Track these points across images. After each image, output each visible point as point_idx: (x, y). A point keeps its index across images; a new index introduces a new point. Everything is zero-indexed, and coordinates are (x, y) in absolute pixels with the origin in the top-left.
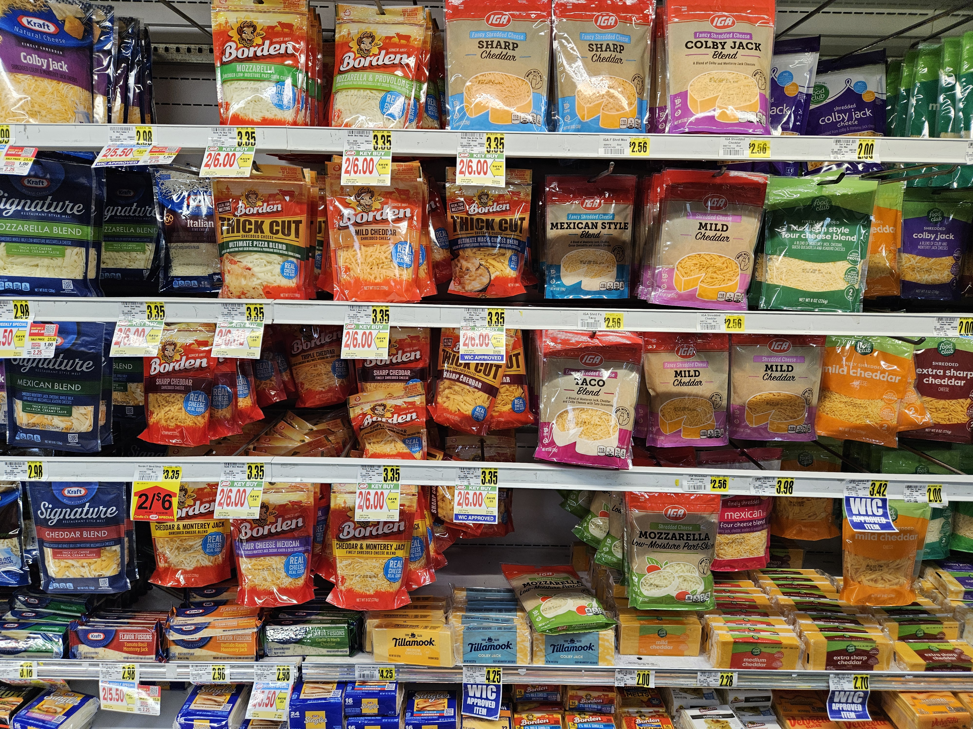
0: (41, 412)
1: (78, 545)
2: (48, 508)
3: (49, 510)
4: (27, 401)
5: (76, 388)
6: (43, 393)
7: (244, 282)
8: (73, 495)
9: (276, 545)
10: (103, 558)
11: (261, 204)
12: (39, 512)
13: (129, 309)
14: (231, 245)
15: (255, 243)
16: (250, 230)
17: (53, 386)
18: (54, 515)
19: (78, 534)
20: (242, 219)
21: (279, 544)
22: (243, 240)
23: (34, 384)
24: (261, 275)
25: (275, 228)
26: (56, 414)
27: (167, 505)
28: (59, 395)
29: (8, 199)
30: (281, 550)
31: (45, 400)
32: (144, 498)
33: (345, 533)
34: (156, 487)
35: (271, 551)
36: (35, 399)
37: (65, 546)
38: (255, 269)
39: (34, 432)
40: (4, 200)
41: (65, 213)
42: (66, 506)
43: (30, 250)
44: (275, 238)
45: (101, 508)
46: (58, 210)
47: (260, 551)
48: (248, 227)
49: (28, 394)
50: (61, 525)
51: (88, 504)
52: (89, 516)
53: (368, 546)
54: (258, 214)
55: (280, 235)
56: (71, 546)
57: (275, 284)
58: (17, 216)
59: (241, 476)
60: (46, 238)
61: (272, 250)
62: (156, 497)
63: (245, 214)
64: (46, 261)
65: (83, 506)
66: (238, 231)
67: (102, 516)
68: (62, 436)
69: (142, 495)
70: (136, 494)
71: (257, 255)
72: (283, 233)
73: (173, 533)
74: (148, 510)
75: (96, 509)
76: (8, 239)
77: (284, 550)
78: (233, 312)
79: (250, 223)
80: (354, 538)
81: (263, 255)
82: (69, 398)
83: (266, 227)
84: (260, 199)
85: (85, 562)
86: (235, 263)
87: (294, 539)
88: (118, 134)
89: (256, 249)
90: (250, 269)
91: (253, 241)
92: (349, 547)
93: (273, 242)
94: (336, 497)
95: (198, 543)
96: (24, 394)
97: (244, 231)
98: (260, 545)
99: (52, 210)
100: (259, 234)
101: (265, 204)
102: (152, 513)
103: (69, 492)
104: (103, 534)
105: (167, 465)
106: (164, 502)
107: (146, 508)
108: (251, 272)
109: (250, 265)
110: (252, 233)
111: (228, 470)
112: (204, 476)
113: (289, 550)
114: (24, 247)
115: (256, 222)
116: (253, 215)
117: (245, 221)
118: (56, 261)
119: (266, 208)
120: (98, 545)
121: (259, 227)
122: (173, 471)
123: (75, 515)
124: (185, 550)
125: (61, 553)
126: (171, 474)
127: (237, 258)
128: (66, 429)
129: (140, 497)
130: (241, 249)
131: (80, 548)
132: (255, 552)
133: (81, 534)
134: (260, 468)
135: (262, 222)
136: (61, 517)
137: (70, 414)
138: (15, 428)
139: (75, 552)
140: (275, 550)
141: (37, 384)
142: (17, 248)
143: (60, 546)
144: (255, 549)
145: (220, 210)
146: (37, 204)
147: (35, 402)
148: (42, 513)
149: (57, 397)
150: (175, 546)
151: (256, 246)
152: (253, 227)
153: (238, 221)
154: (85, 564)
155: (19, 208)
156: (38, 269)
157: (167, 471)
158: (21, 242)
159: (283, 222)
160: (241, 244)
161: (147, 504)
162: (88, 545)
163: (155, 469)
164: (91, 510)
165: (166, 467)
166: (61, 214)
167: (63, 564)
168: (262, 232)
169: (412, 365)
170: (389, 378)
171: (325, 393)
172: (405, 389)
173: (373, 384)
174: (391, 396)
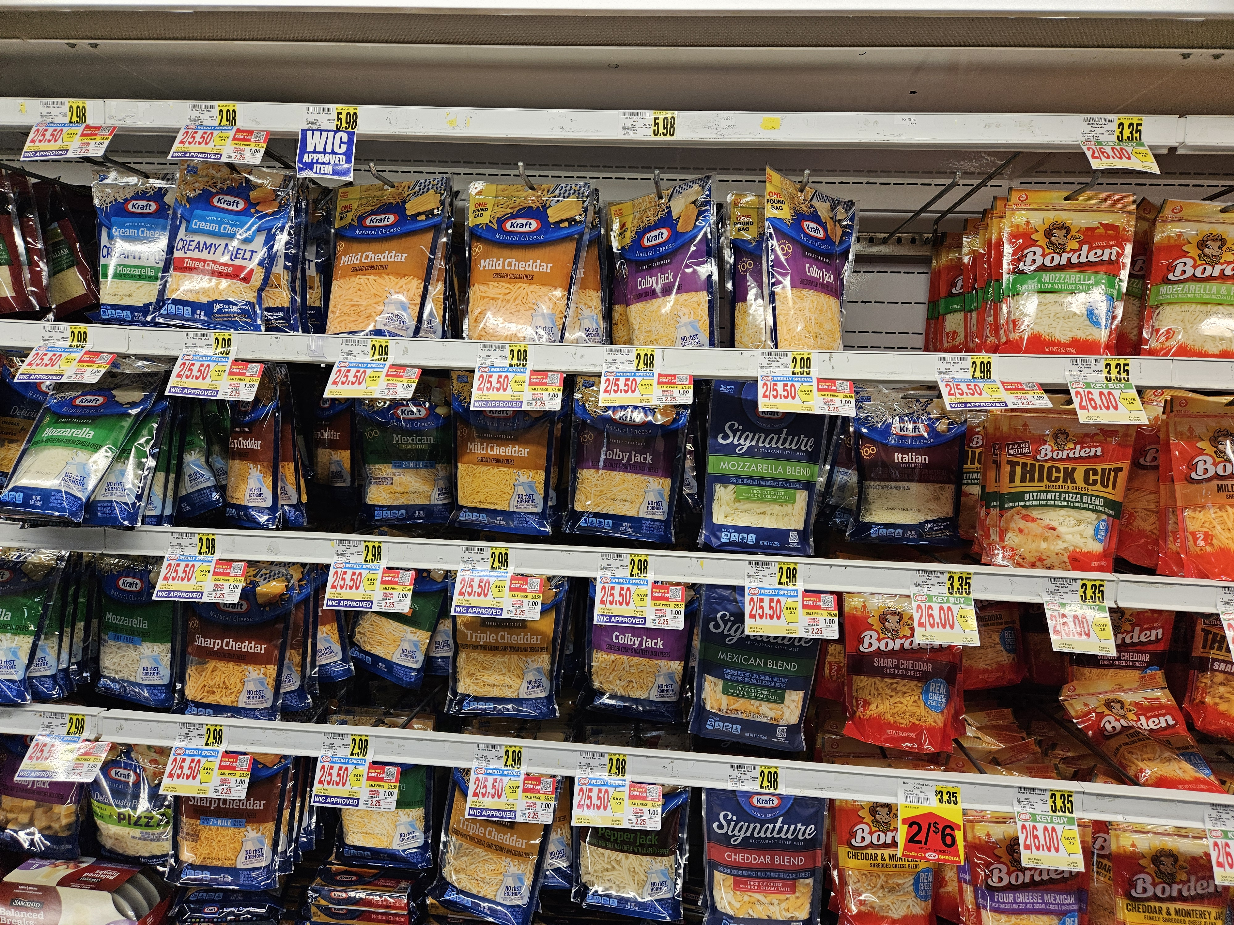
0: (748, 696)
1: (768, 874)
2: (731, 820)
3: (733, 824)
4: (730, 680)
5: (792, 667)
6: (752, 672)
7: (1044, 545)
8: (764, 805)
9: (1043, 899)
10: (797, 894)
11: (1072, 446)
12: (715, 825)
13: (924, 579)
14: (1026, 496)
15: (1063, 495)
16: (1057, 479)
17: (766, 664)
18: (739, 831)
19: (768, 859)
20: (1047, 465)
21: (1048, 898)
22: (1047, 492)
23: (741, 659)
24: (1069, 537)
25: (1092, 477)
26: (766, 700)
27: (948, 840)
28: (773, 675)
29: (743, 432)
30: (1051, 907)
31: (754, 681)
32: (915, 827)
34: (931, 814)
35: (1036, 906)
36: (741, 679)
37: (752, 874)
38: (1062, 529)
39: (734, 721)
40: (739, 433)
41: (799, 450)
42: (755, 820)
43: (762, 495)
44: (1091, 490)
45: (799, 825)
46: (793, 447)
47: (1022, 906)
48: (1054, 475)
49: (733, 672)
50: (748, 844)
51: (780, 819)
52: (783, 835)
53: (1178, 912)
54: (1068, 458)
55: (1098, 486)
56: (760, 874)
57: (1085, 550)
58: (750, 453)
59: (1042, 808)
60: (779, 480)
61: (1086, 506)
62: (932, 828)
63: (1052, 459)
64: (777, 508)
65: (775, 821)
66: (1041, 480)
67: (800, 837)
68: (770, 728)
69: (912, 823)
70: (904, 821)
71: (1063, 512)
72: (1102, 484)
73: (876, 865)
74: (923, 845)
75: (793, 827)
76: (739, 481)
77: (1056, 907)
78: (1061, 590)
79: (1058, 471)
81: (1072, 512)
82: (784, 680)
83: (1079, 475)
84: (1071, 440)
85: (774, 898)
86: (1033, 520)
87: (1068, 893)
88: (948, 366)
89: (1064, 503)
90: (1054, 529)
91: (1060, 493)
92: (1147, 910)
93: (1088, 495)
94: (1118, 837)
95: (908, 881)
96: (727, 671)
97: (1049, 479)
98: (1022, 897)
99: (787, 446)
100: (1069, 484)
101: (1078, 447)
102: (929, 850)
103: (758, 801)
104: (799, 861)
105: (940, 784)
106: (944, 836)
107: (920, 842)
108: (1055, 533)
109: (1054, 524)
110: (1060, 483)
111: (1022, 797)
112: (989, 802)
113: (1064, 908)
114: (755, 491)
115: (1066, 469)
116: (1062, 460)
117: (1050, 469)
118: (785, 508)
119: (1079, 452)
120: (794, 876)
121: (1069, 476)
122: (948, 793)
123: (765, 833)
124: (892, 890)
125: (746, 883)
126: (945, 797)
127: (1035, 513)
128: (777, 719)
129: (910, 826)
130: (1043, 503)
131: (770, 878)
132: (1016, 907)
133: (772, 860)
134: (1067, 797)
135: (1074, 470)
136: (748, 834)
137: (782, 701)
138: (702, 713)
139: (764, 883)
140: (1043, 906)
141: (745, 660)
142: (749, 492)
143: (745, 873)
144: (1015, 903)
145: (1011, 452)
146: (772, 439)
147: (741, 682)
148: (721, 827)
149: (769, 678)
150: (880, 882)
151: (1065, 500)
152: (1061, 475)
153: (1041, 467)
154: (774, 901)
155: (753, 443)
156: (767, 518)
157: (941, 792)
158: (753, 485)
159: (1103, 470)
160: (1043, 496)
161: (921, 837)
162: (781, 875)
163: (924, 788)
164: (786, 827)
165: (940, 786)
166: (796, 450)
167: (746, 898)
168: (1073, 481)
169: (1152, 648)
170: (1119, 663)
171: (991, 672)
172: (1141, 679)
173: (1095, 671)
174: (1120, 688)
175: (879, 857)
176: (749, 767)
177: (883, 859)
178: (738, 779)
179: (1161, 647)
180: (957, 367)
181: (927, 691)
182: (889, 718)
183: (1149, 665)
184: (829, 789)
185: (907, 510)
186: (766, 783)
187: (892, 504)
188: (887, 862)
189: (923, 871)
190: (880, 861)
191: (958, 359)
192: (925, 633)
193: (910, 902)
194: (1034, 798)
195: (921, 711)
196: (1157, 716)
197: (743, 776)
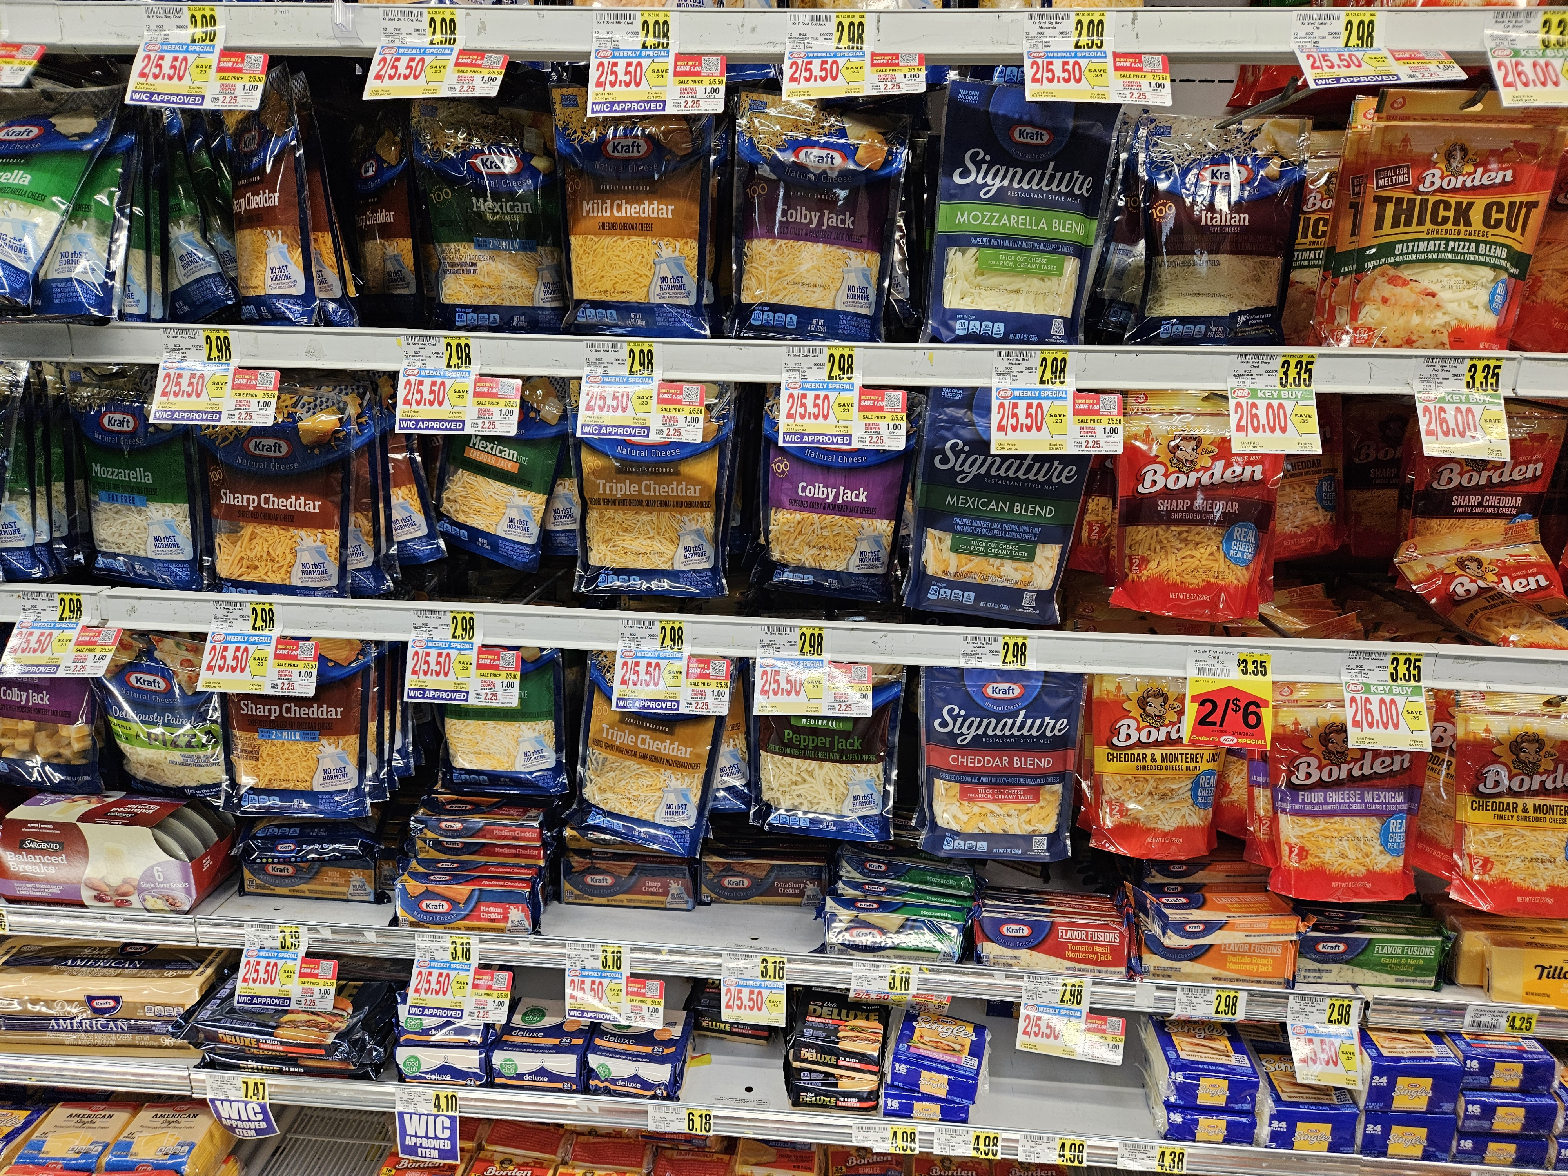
0: (986, 554)
1: (1005, 780)
2: (959, 715)
3: (960, 720)
4: (962, 533)
5: (1047, 512)
6: (993, 521)
7: (1416, 320)
8: (1001, 696)
9: (1362, 798)
10: (1042, 803)
11: (1470, 169)
12: (936, 723)
13: (1247, 367)
14: (1398, 249)
15: (1451, 244)
16: (1446, 220)
17: (1011, 509)
18: (969, 729)
19: (1005, 761)
20: (1432, 199)
21: (1368, 797)
22: (1429, 240)
23: (978, 504)
24: (1452, 307)
25: (1495, 216)
26: (1011, 557)
27: (1252, 720)
28: (1020, 523)
29: (991, 165)
30: (1373, 807)
31: (994, 533)
32: (1209, 706)
33: (1490, 783)
34: (1230, 688)
35: (1353, 807)
36: (978, 530)
37: (985, 780)
38: (1444, 295)
39: (966, 587)
40: (985, 167)
41: (1071, 193)
42: (990, 714)
43: (1015, 262)
44: (1492, 235)
45: (1047, 719)
46: (1063, 188)
47: (1335, 807)
48: (1442, 213)
49: (966, 521)
50: (979, 744)
51: (1023, 713)
52: (1025, 732)
53: (1537, 809)
54: (1464, 189)
55: (1503, 230)
56: (994, 780)
57: (1473, 325)
58: (1000, 198)
59: (1379, 676)
60: (1040, 240)
61: (1482, 259)
62: (1231, 706)
63: (1441, 190)
64: (1036, 284)
65: (1015, 715)
66: (1421, 222)
67: (1048, 734)
68: (1013, 595)
69: (1204, 700)
70: (1194, 699)
71: (1449, 269)
72: (1509, 227)
73: (1145, 768)
74: (1217, 727)
75: (1038, 722)
76: (984, 241)
77: (1379, 807)
78: (1441, 374)
79: (1447, 207)
80: (1512, 793)
81: (1461, 269)
82: (1035, 530)
83: (1476, 215)
84: (1470, 160)
85: (1012, 808)
86: (1405, 283)
87: (1394, 789)
88: (1311, 28)
89: (1451, 256)
90: (1433, 295)
91: (1448, 240)
92: (1497, 807)
93: (1486, 243)
94: (1467, 721)
95: (1184, 786)
96: (957, 520)
97: (1434, 221)
98: (1334, 796)
99: (1054, 187)
100: (1462, 228)
101: (1480, 170)
102: (1225, 733)
103: (994, 691)
104: (1045, 762)
105: (1245, 650)
106: (1246, 715)
107: (1214, 724)
108: (1434, 301)
109: (1434, 288)
110: (1449, 225)
111: (1353, 664)
112: (1309, 672)
113: (1389, 808)
114: (1007, 257)
115: (1459, 204)
116: (1455, 190)
117: (1436, 204)
118: (1048, 283)
119: (1479, 178)
120: (1038, 781)
121: (1463, 215)
122: (1255, 662)
123: (1002, 729)
124: (1162, 797)
125: (976, 791)
126: (1251, 667)
127: (1407, 273)
128: (1024, 583)
129: (1202, 704)
130: (1421, 257)
131: (1008, 784)
132: (1325, 807)
133: (1011, 762)
134: (1413, 663)
135: (1470, 205)
136: (980, 732)
137: (1031, 558)
138: (922, 579)
139: (999, 790)
140: (1362, 807)
141: (983, 504)
142: (997, 258)
143: (976, 780)
144: (1326, 803)
145: (1381, 183)
146: (1033, 175)
147: (977, 535)
148: (944, 724)
149: (1016, 528)
150: (1148, 788)
151: (1453, 251)
152: (1451, 214)
153: (1424, 202)
154: (1013, 812)
155: (1006, 183)
156: (1021, 298)
157: (1245, 661)
158: (1003, 248)
159: (1512, 204)
160: (1423, 246)
161: (1216, 717)
162: (1022, 781)
163: (1222, 657)
164: (1029, 722)
165: (1244, 654)
166: (1067, 195)
167: (976, 809)
168: (1468, 223)
169: (1525, 488)
170: (1481, 510)
171: (1300, 536)
172: (1507, 531)
173: (1446, 522)
174: (1476, 544)
175: (1149, 758)
176: (988, 639)
177: (1153, 760)
178: (973, 654)
179: (1538, 488)
180: (1325, 30)
181: (1230, 539)
182: (1174, 577)
183: (1520, 511)
184: (1094, 662)
185: (1213, 295)
186: (1010, 658)
187: (1194, 288)
188: (1159, 763)
189: (1205, 773)
190: (1149, 763)
191: (1326, 17)
192: (1246, 440)
193: (1185, 810)
194: (1368, 664)
195: (1220, 565)
196: (1526, 577)
197: (979, 651)
